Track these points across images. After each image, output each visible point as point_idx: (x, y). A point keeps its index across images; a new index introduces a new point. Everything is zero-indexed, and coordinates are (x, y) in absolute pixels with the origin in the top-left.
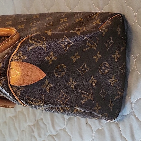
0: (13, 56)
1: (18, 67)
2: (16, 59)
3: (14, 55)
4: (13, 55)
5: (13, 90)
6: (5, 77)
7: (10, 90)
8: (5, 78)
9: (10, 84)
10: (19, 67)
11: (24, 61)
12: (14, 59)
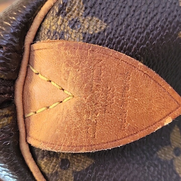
0: (45, 17)
1: (63, 68)
2: (55, 33)
3: (49, 11)
4: (41, 13)
5: (40, 168)
6: (6, 111)
7: (28, 169)
8: (7, 116)
9: (30, 145)
10: (67, 65)
11: (90, 39)
12: (49, 31)
